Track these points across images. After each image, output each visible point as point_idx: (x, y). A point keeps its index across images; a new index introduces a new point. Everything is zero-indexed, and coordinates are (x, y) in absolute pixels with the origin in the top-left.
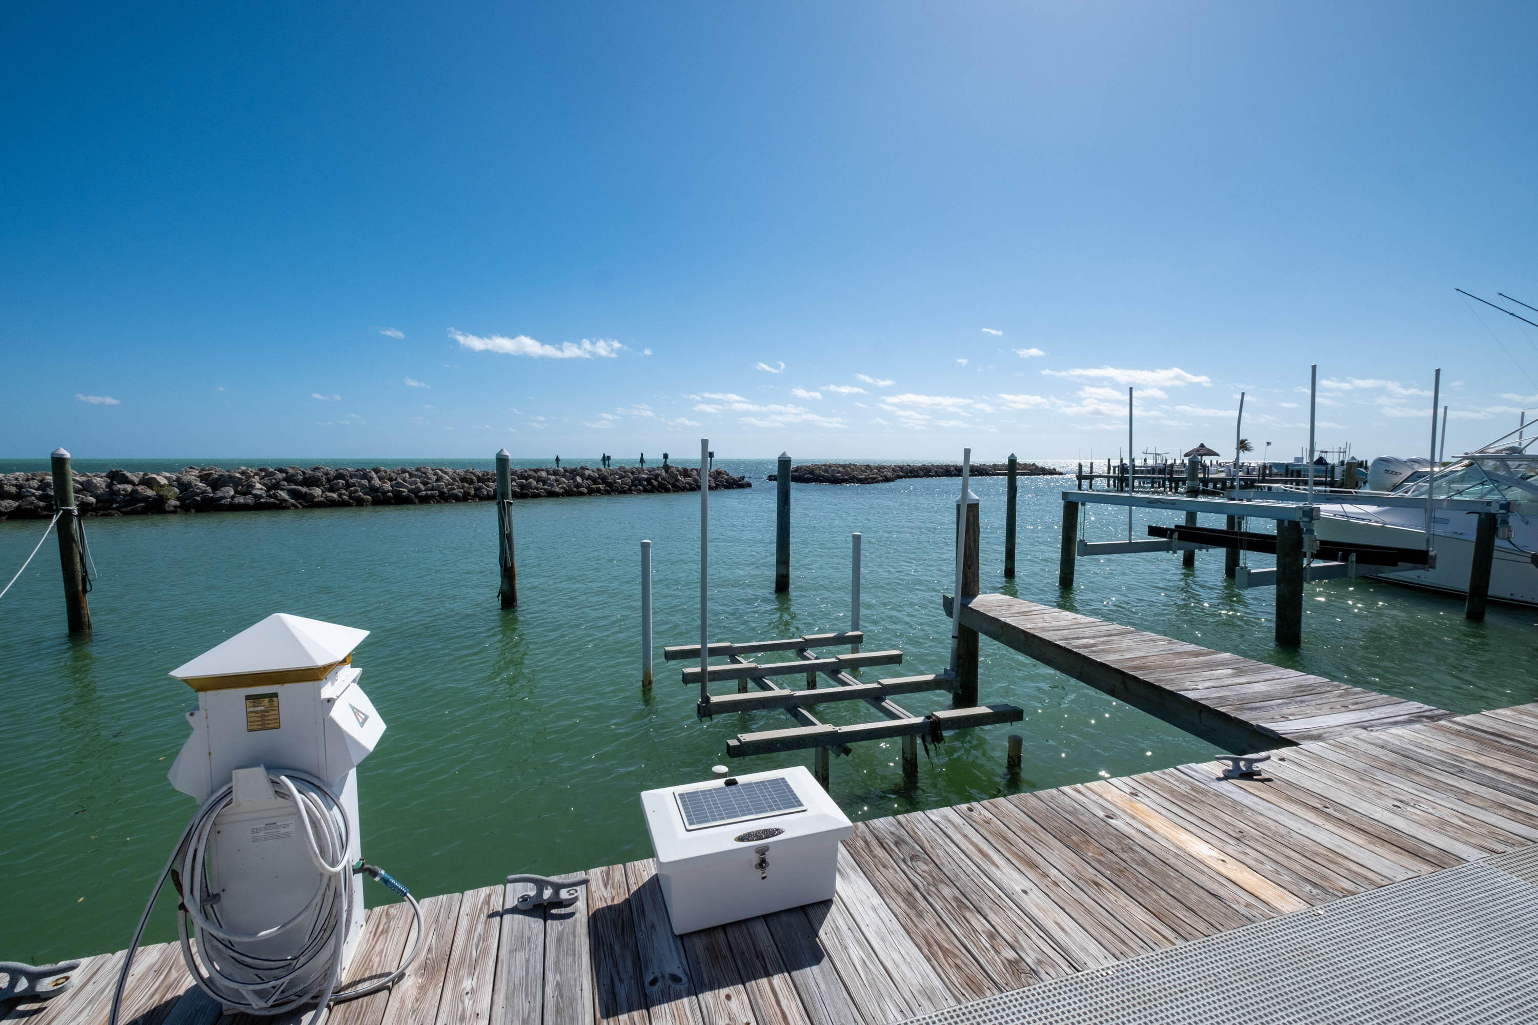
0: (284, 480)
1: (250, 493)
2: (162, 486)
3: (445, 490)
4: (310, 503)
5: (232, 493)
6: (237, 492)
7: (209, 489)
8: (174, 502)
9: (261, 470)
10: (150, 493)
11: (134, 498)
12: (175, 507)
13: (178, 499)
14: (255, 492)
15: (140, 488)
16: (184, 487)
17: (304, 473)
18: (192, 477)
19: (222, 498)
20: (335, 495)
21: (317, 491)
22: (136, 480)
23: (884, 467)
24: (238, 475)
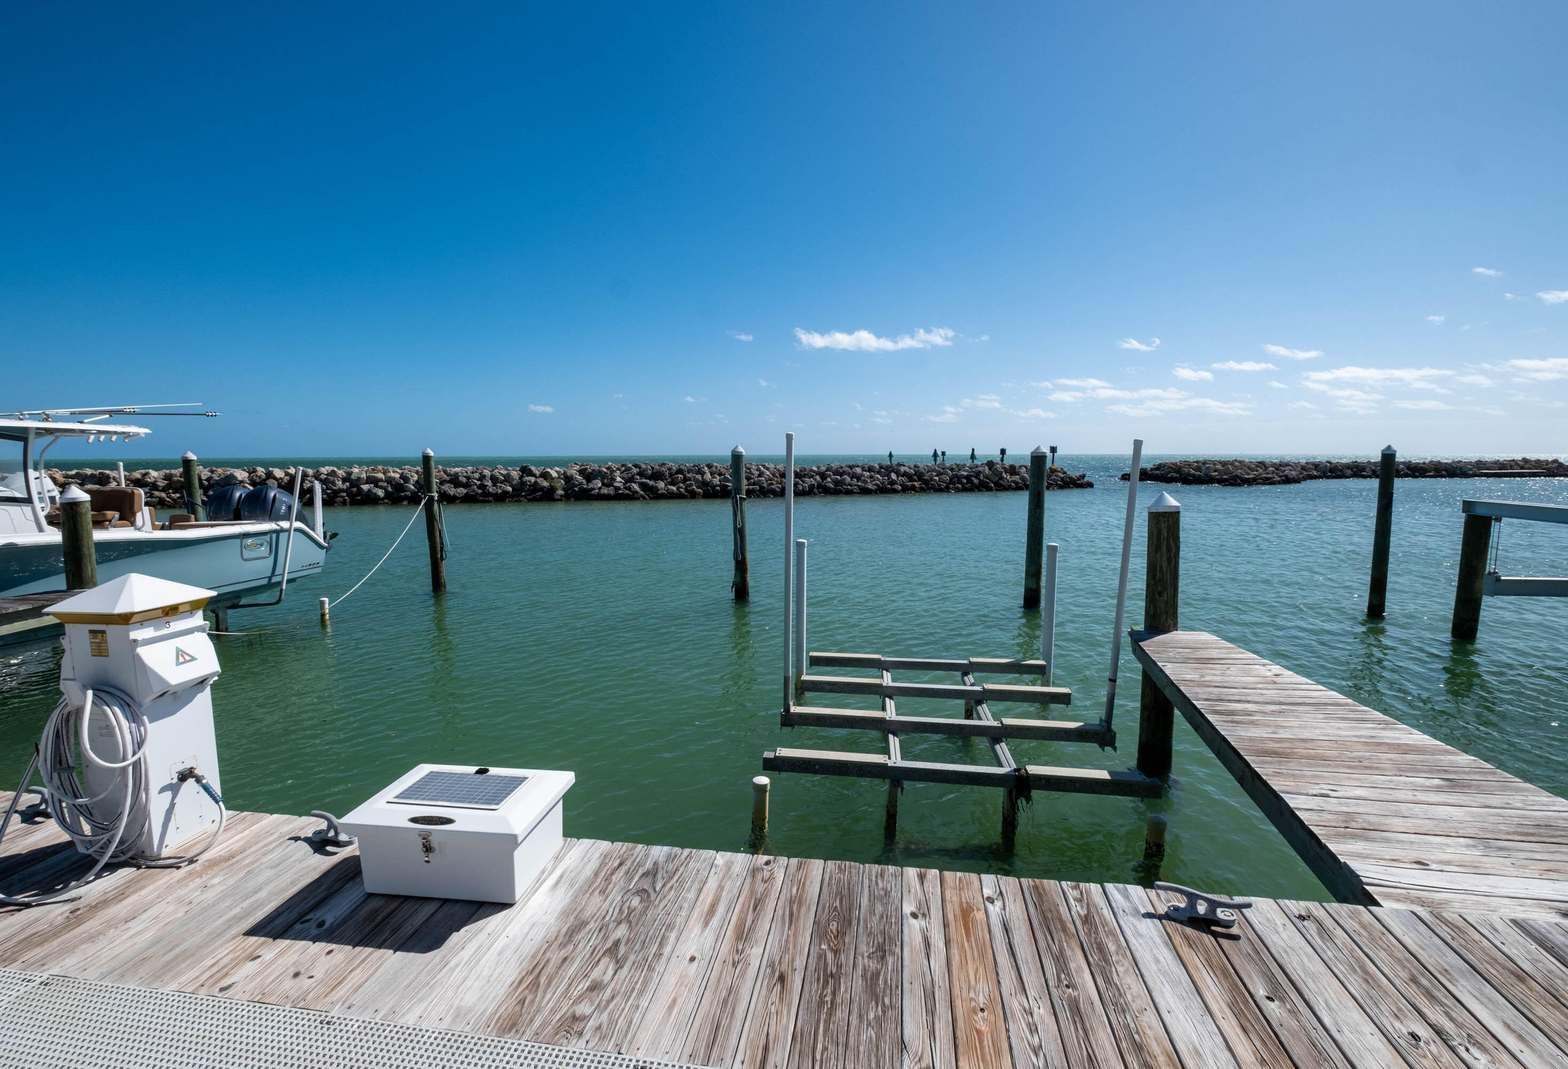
0: (638, 474)
1: (612, 485)
2: (553, 479)
3: (765, 485)
4: (655, 496)
5: (600, 485)
6: (603, 484)
7: (584, 482)
8: (560, 492)
9: (623, 466)
10: (545, 484)
11: (535, 487)
12: (561, 496)
13: (564, 489)
14: (616, 484)
15: (539, 480)
16: (568, 479)
17: (653, 468)
18: (573, 471)
19: (593, 489)
20: (674, 488)
21: (661, 485)
22: (538, 473)
23: (1287, 465)
24: (605, 470)
